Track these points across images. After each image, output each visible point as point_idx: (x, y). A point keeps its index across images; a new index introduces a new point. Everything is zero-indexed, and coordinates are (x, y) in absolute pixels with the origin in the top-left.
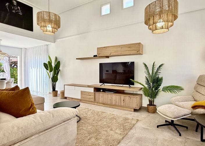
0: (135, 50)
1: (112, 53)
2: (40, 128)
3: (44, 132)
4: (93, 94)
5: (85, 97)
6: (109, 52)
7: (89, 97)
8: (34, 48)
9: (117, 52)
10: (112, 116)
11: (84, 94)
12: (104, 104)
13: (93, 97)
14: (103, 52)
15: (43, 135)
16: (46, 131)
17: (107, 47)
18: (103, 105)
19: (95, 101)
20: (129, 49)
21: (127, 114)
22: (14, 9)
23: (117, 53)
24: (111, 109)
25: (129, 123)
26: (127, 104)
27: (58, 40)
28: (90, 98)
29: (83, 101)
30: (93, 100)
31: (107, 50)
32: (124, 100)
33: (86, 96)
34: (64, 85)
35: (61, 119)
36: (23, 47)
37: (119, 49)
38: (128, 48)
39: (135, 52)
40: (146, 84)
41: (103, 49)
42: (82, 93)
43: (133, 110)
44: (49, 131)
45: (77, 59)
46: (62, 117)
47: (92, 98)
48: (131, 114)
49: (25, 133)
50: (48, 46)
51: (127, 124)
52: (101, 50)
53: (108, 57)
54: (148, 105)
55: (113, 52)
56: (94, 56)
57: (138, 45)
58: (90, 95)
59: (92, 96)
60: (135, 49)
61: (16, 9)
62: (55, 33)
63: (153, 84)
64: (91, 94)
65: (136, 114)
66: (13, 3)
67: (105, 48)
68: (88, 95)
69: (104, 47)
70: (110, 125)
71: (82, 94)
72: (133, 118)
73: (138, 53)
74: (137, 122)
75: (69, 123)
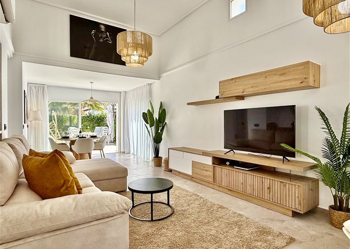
0: (296, 79)
1: (248, 90)
2: (44, 226)
3: (52, 234)
4: (211, 169)
5: (199, 173)
6: (241, 87)
7: (206, 173)
8: (134, 90)
9: (256, 87)
10: (236, 219)
11: (197, 168)
12: (231, 191)
13: (211, 174)
14: (228, 90)
15: (52, 238)
16: (58, 232)
17: (236, 78)
18: (229, 192)
19: (214, 183)
20: (283, 78)
21: (272, 220)
22: (101, 37)
23: (256, 89)
24: (242, 203)
25: (266, 241)
26: (276, 197)
27: (164, 75)
28: (206, 176)
29: (196, 180)
30: (211, 180)
31: (236, 83)
32: (269, 188)
33: (200, 171)
34: (169, 149)
35: (90, 214)
36: (121, 91)
37: (261, 80)
38: (278, 76)
39: (295, 85)
40: (326, 157)
41: (230, 84)
42: (194, 164)
43: (291, 213)
44: (62, 232)
45: (188, 104)
46: (92, 211)
47: (210, 176)
48: (284, 221)
49: (13, 230)
50: (152, 85)
51: (259, 244)
52: (227, 84)
53: (241, 98)
54: (331, 207)
55: (249, 88)
56: (217, 97)
57: (302, 67)
58: (207, 171)
59: (211, 171)
60: (296, 77)
61: (105, 36)
62: (144, 63)
63: (344, 157)
64: (207, 169)
65: (297, 223)
66: (101, 28)
67: (234, 81)
68: (204, 170)
69: (232, 79)
70: (222, 237)
71: (195, 167)
72: (282, 232)
73: (303, 85)
74: (288, 244)
75: (109, 222)
